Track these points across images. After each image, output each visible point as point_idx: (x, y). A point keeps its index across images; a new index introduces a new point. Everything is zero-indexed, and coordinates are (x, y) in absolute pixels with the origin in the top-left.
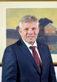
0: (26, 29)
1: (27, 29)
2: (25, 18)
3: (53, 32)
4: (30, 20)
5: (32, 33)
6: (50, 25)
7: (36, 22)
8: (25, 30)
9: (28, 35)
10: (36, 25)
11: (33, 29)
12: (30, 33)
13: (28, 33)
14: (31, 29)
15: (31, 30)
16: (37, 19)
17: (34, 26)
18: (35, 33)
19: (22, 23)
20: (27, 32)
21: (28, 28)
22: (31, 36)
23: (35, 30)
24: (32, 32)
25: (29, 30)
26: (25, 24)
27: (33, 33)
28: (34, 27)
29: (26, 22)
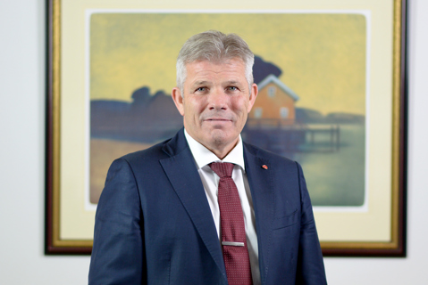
0: (201, 88)
1: (206, 87)
2: (200, 42)
3: (284, 112)
4: (216, 52)
5: (222, 105)
6: (272, 83)
7: (244, 60)
8: (197, 93)
9: (207, 111)
10: (243, 72)
11: (230, 88)
12: (214, 105)
13: (209, 106)
14: (221, 90)
15: (218, 92)
16: (246, 48)
17: (231, 78)
18: (234, 108)
19: (186, 63)
20: (204, 98)
21: (207, 85)
22: (217, 118)
23: (236, 92)
24: (225, 100)
25: (213, 91)
26: (199, 67)
27: (226, 106)
28: (234, 80)
29: (200, 59)
